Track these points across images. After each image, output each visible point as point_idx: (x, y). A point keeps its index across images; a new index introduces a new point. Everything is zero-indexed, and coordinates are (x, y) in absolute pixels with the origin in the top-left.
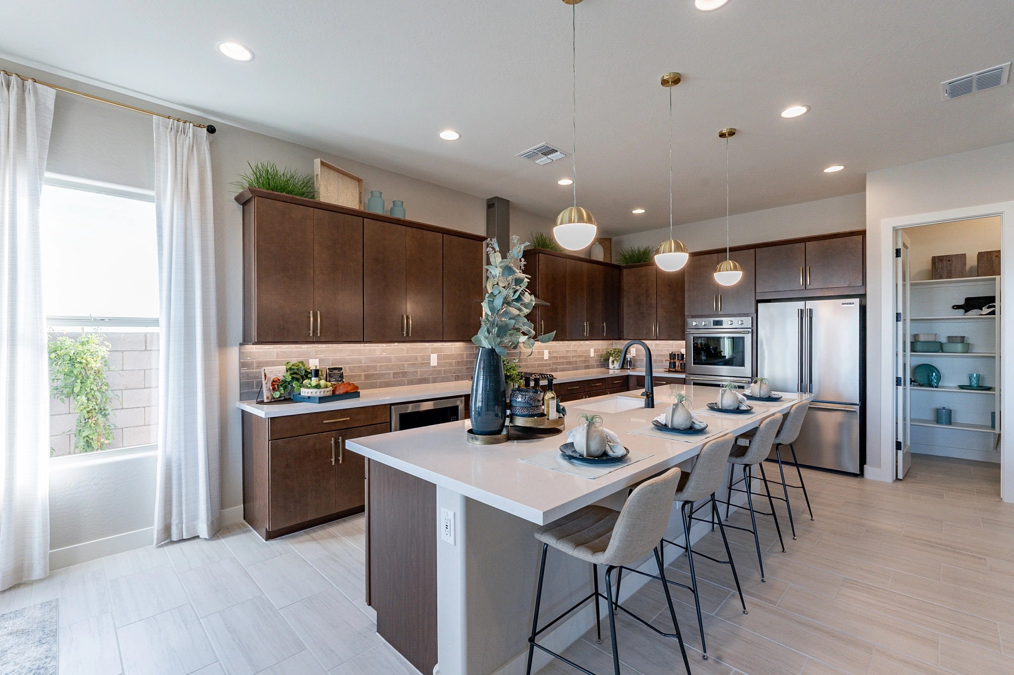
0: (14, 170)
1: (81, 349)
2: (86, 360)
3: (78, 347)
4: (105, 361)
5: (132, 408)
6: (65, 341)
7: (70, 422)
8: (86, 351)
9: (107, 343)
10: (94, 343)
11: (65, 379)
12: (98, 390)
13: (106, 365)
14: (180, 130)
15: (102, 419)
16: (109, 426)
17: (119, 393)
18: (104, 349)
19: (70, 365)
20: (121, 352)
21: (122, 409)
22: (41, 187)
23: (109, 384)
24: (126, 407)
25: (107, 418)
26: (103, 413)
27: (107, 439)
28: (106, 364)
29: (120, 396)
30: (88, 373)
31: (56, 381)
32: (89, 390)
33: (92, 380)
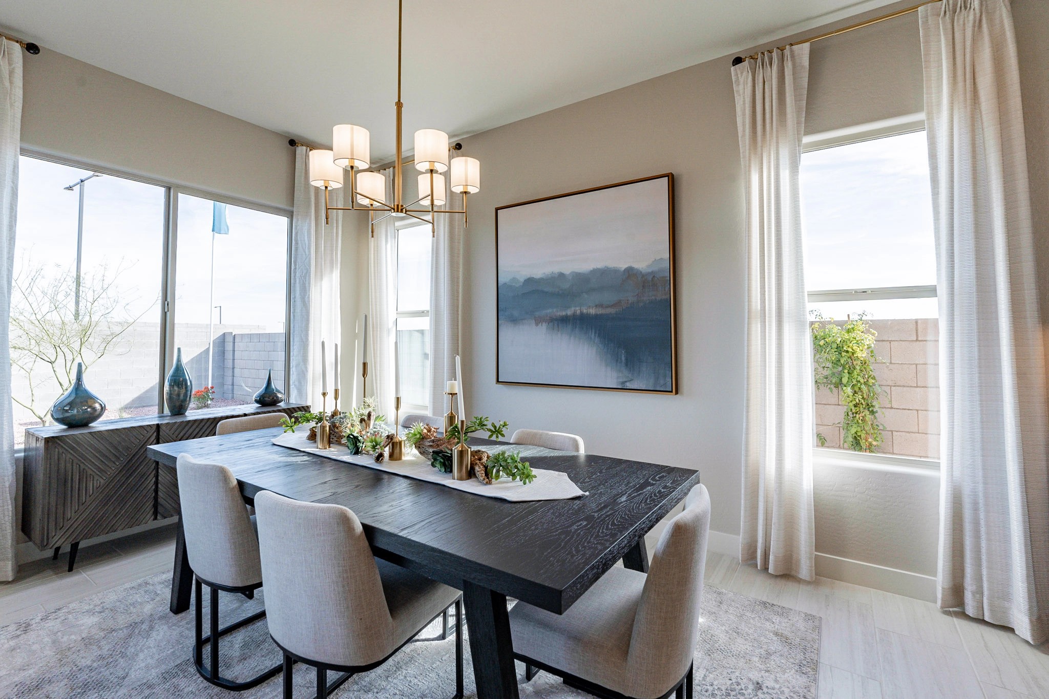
0: (777, 147)
1: (847, 337)
2: (852, 349)
3: (844, 335)
4: (872, 352)
5: (903, 409)
6: (833, 328)
7: (837, 415)
8: (852, 339)
9: (873, 331)
10: (859, 330)
11: (833, 367)
12: (864, 382)
13: (872, 356)
14: (959, 5)
15: (870, 416)
16: (877, 425)
17: (887, 389)
18: (870, 337)
19: (837, 353)
20: (888, 343)
21: (892, 408)
22: (800, 157)
23: (877, 378)
24: (895, 407)
25: (875, 416)
26: (871, 409)
27: (875, 440)
28: (873, 354)
29: (889, 393)
30: (855, 363)
31: (826, 369)
32: (855, 382)
33: (858, 371)
